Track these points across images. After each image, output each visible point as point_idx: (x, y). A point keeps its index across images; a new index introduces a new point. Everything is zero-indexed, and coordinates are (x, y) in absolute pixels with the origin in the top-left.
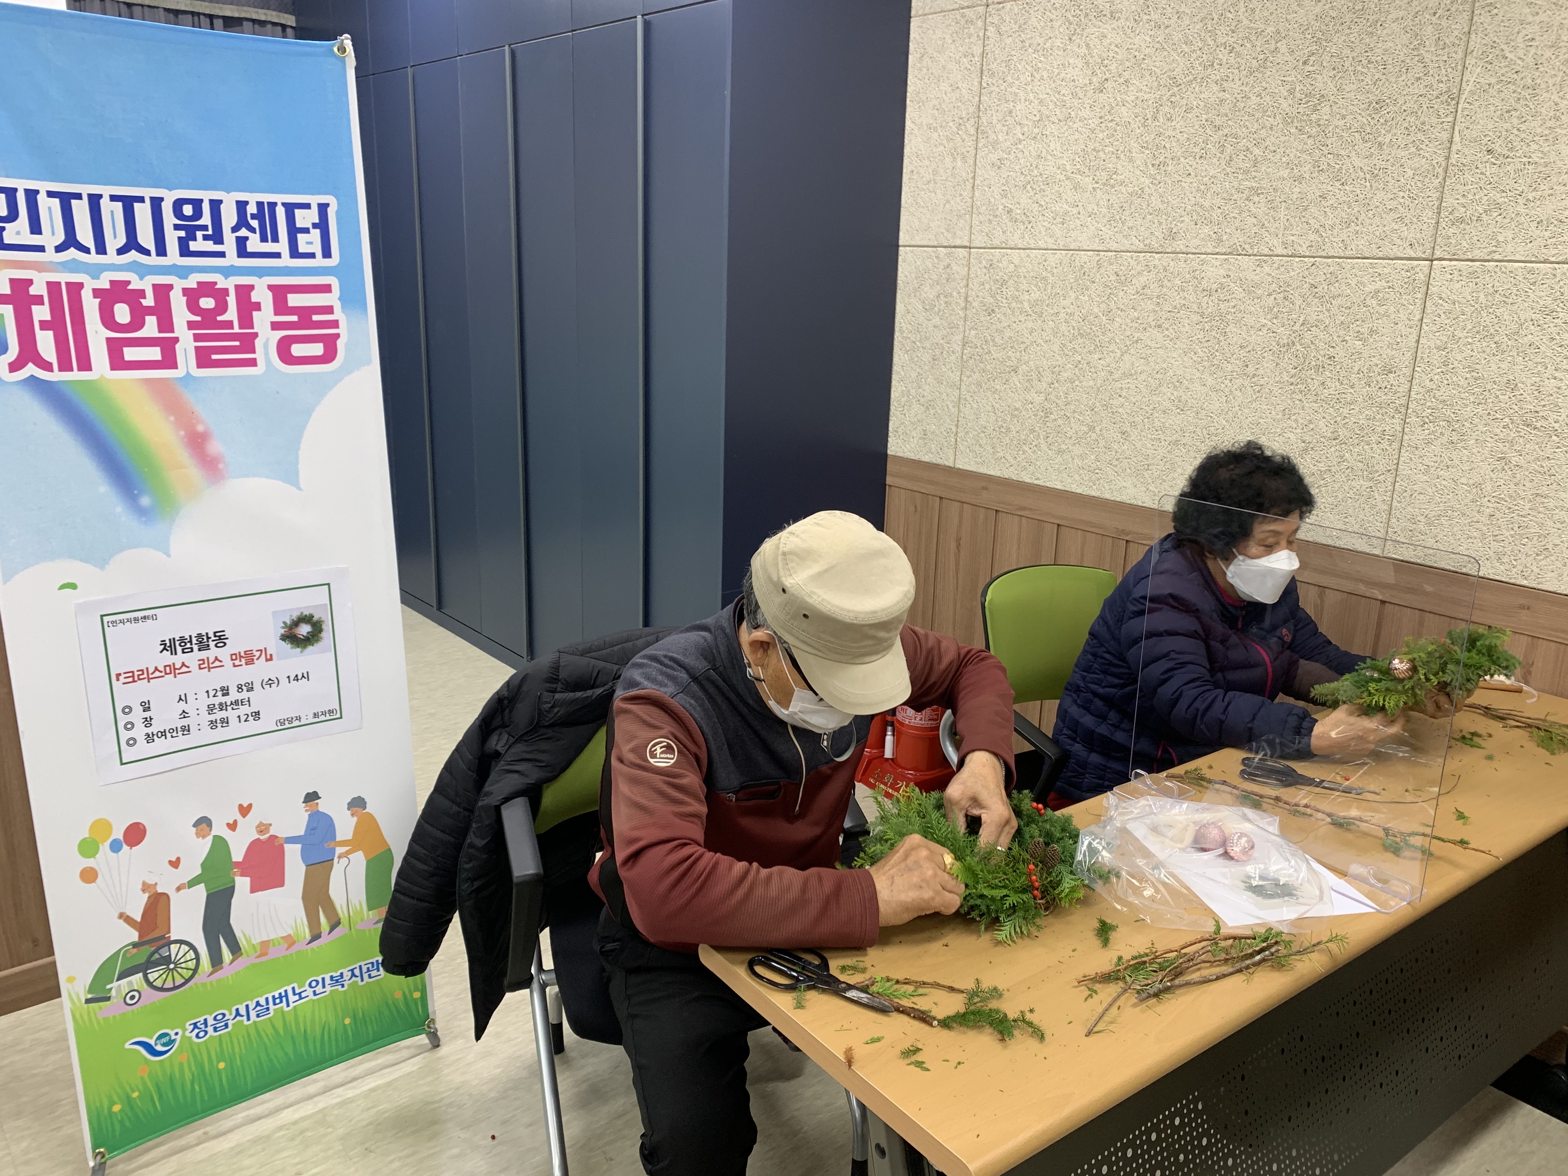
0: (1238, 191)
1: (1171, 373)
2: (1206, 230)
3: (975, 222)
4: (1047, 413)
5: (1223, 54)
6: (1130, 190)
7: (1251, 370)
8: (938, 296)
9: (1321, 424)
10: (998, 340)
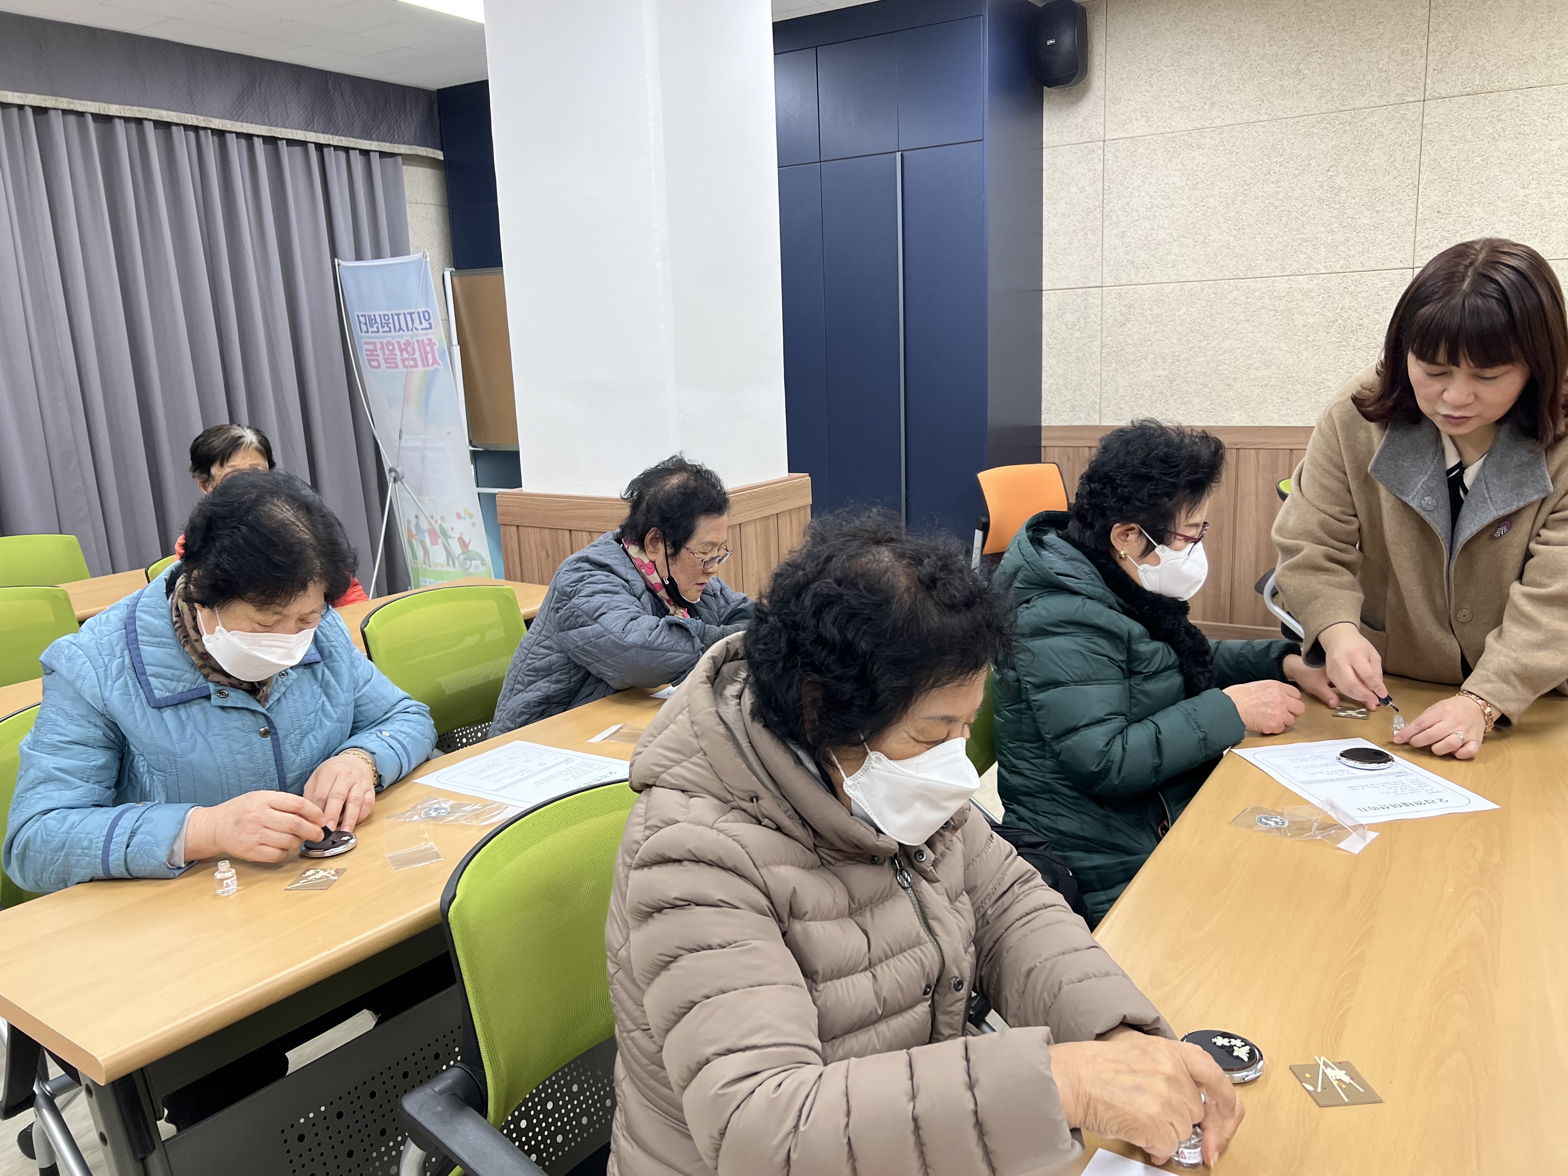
0: (1293, 240)
1: (1258, 346)
2: (1275, 263)
3: (1105, 271)
6: (1220, 244)
7: (1311, 338)
8: (1078, 319)
10: (1130, 342)
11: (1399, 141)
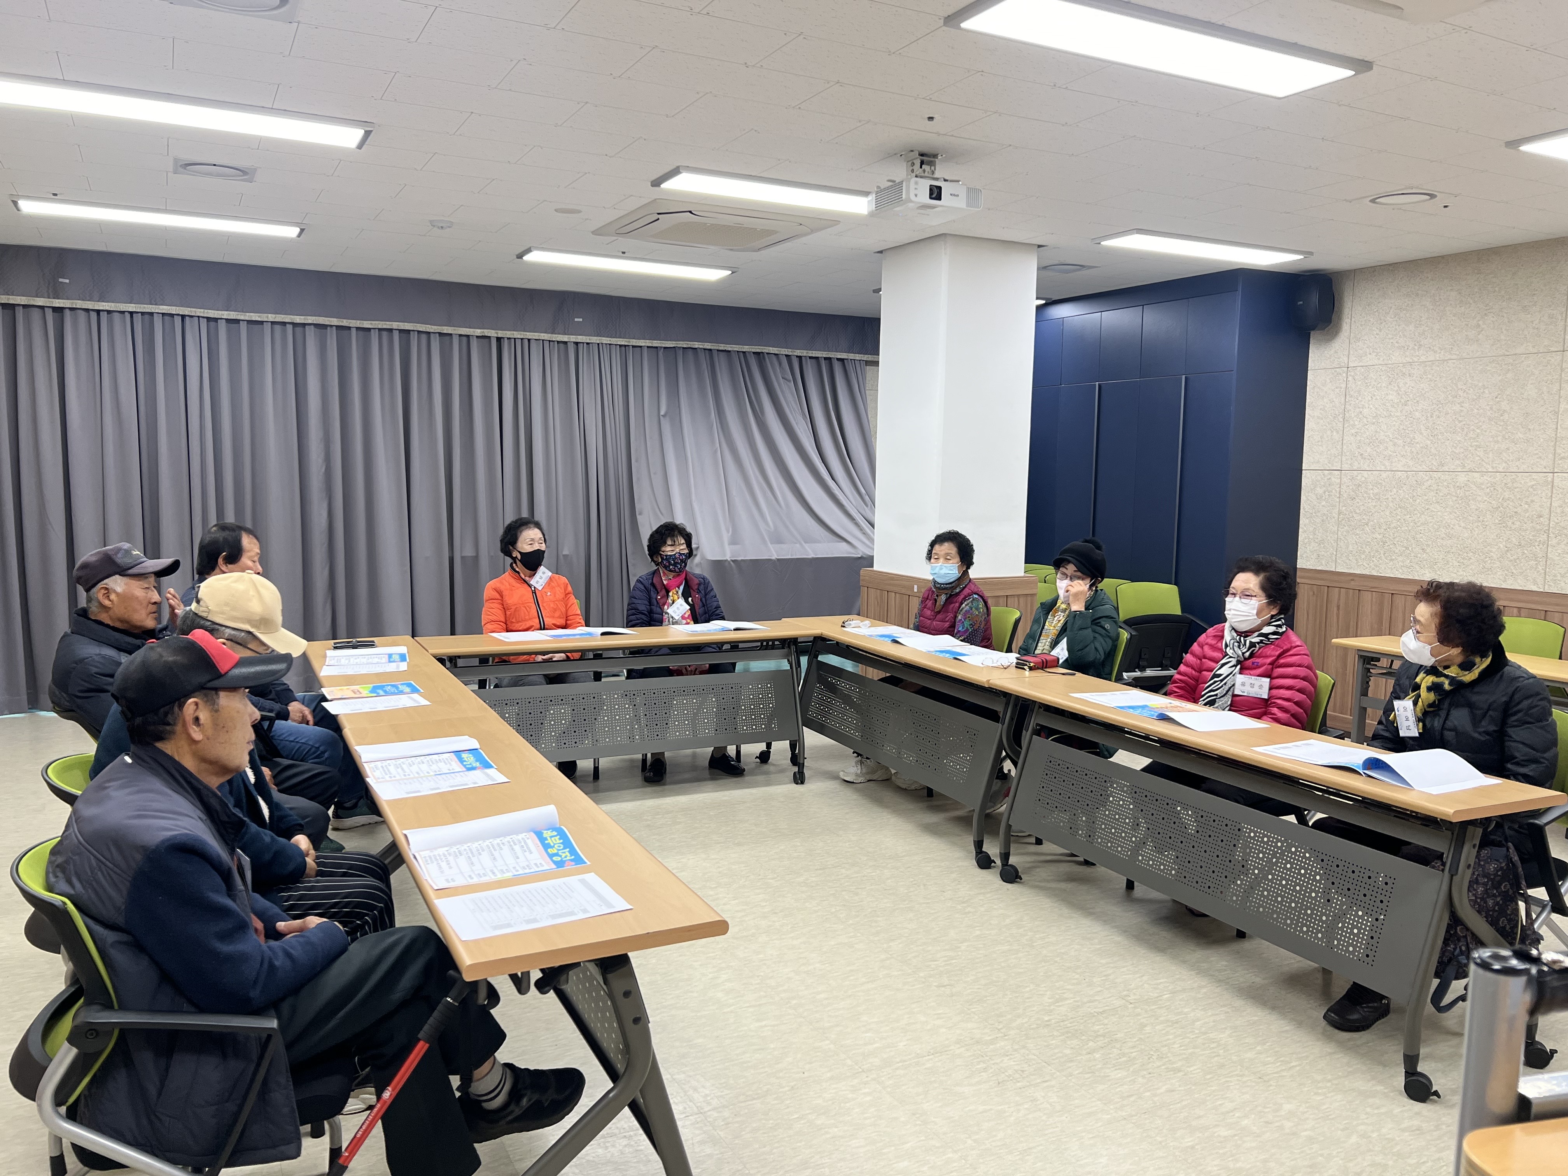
0: (1471, 446)
1: (1444, 522)
2: (1458, 462)
3: (1344, 459)
4: (1384, 543)
5: (1461, 393)
6: (1421, 445)
7: (1481, 518)
8: (1325, 492)
9: (1514, 540)
10: (1358, 511)
11: (1545, 379)
